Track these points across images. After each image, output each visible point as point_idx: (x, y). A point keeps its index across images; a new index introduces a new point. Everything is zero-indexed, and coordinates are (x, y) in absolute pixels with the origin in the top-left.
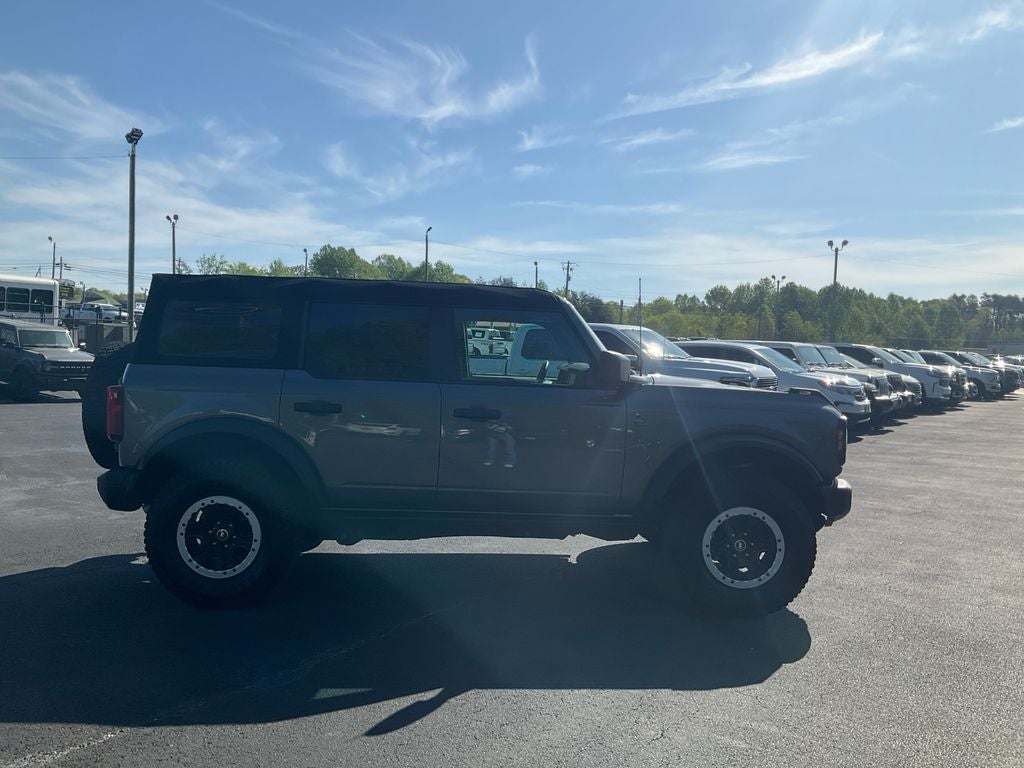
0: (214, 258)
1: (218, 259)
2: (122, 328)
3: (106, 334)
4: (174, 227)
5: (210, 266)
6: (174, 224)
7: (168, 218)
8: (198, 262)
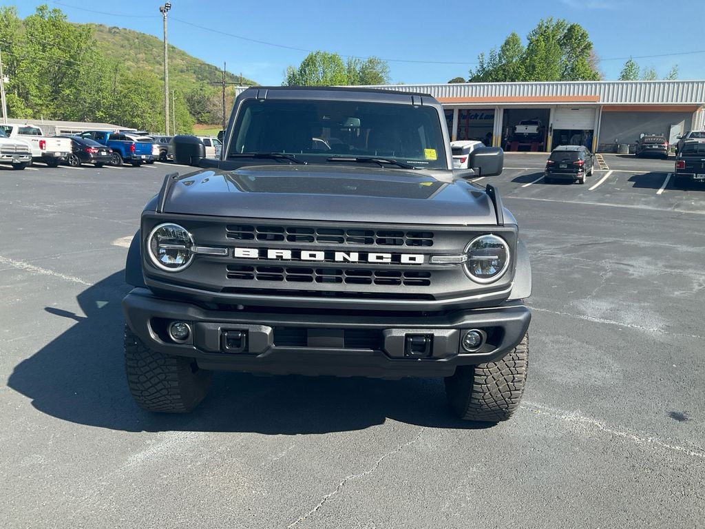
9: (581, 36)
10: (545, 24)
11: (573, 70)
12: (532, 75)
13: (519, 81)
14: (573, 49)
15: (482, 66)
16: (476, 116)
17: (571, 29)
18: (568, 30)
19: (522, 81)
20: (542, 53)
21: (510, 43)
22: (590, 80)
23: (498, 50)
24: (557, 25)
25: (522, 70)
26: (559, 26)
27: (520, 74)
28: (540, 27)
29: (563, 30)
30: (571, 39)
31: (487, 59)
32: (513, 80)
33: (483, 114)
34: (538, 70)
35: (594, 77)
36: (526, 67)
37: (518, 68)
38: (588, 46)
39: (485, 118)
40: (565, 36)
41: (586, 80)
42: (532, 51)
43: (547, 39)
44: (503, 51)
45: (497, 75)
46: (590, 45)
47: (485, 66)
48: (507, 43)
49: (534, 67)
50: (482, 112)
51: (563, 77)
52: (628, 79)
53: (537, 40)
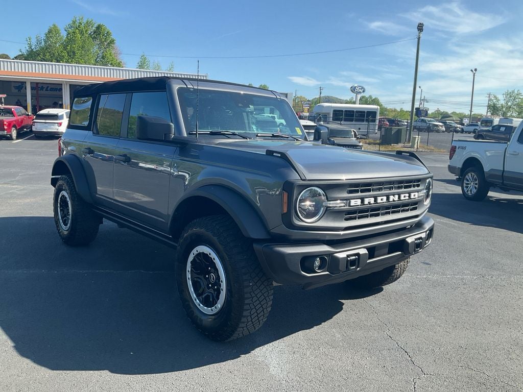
0: (513, 92)
1: (516, 92)
2: (401, 129)
3: (393, 132)
4: (474, 76)
5: (510, 97)
6: (474, 74)
7: (472, 70)
8: (503, 94)
9: (107, 34)
10: (78, 21)
11: (103, 58)
12: (73, 58)
13: (63, 62)
14: (102, 43)
15: (31, 47)
16: (42, 88)
17: (99, 27)
18: (97, 28)
19: (66, 62)
20: (79, 42)
21: (52, 32)
22: (116, 66)
23: (43, 37)
24: (87, 22)
25: (65, 54)
26: (88, 24)
27: (63, 56)
28: (74, 22)
29: (92, 27)
30: (99, 34)
31: (34, 42)
32: (58, 61)
33: (48, 87)
34: (78, 55)
35: (119, 65)
36: (68, 53)
37: (62, 52)
38: (112, 42)
39: (50, 90)
40: (95, 32)
41: (113, 66)
42: (70, 40)
43: (81, 33)
44: (47, 38)
45: (44, 55)
46: (113, 41)
47: (33, 48)
48: (50, 31)
49: (74, 53)
50: (47, 85)
51: (96, 63)
52: (143, 68)
53: (74, 32)
